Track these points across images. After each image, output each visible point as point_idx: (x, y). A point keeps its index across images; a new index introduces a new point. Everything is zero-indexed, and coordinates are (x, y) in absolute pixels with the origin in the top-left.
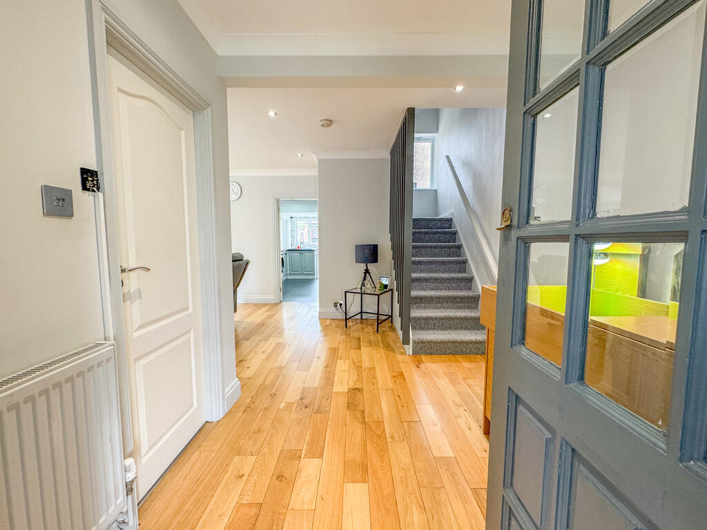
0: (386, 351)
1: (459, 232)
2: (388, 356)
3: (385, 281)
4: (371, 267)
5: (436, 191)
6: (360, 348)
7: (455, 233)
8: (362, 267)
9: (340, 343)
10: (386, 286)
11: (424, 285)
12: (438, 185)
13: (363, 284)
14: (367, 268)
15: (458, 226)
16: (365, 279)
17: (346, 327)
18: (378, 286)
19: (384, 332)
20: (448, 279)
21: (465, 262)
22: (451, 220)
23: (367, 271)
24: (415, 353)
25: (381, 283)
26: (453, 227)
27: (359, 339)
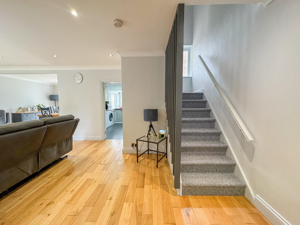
0: (162, 190)
1: (208, 101)
2: (163, 197)
3: (162, 132)
4: (154, 123)
5: (191, 77)
6: (143, 187)
7: (206, 102)
8: (148, 123)
9: (130, 179)
10: (163, 136)
11: (188, 137)
12: (193, 74)
13: (149, 134)
14: (151, 123)
15: (208, 97)
16: (150, 130)
17: (138, 162)
18: (158, 135)
19: (161, 167)
20: (204, 133)
21: (214, 121)
22: (202, 94)
23: (151, 126)
24: (184, 193)
25: (160, 134)
26: (204, 97)
27: (144, 175)
